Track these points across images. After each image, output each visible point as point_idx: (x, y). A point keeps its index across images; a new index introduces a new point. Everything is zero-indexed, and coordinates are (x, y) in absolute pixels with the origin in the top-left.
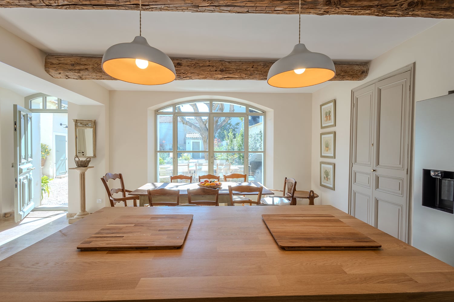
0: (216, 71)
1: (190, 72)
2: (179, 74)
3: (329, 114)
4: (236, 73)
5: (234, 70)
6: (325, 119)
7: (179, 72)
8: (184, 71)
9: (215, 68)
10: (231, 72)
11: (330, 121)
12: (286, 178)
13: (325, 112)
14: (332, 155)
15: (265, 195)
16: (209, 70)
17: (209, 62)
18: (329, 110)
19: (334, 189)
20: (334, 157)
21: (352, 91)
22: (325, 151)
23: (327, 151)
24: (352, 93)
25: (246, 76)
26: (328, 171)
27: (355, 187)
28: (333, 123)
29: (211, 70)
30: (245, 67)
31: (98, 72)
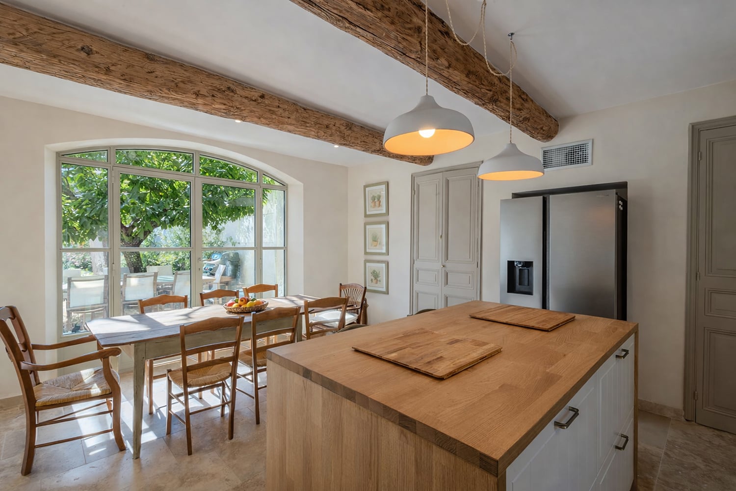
0: (289, 118)
1: (248, 108)
2: (230, 107)
3: (379, 200)
4: (313, 128)
5: (313, 123)
6: (372, 205)
7: (231, 105)
8: (241, 105)
9: (287, 113)
10: (308, 125)
11: (380, 208)
12: (341, 284)
13: (372, 196)
14: (384, 251)
15: (316, 314)
16: (279, 113)
17: (278, 102)
18: (378, 193)
19: (387, 293)
20: (388, 253)
21: (412, 176)
22: (372, 245)
23: (376, 246)
24: (413, 178)
25: (324, 136)
26: (378, 272)
27: (417, 287)
28: (384, 211)
29: (283, 115)
30: (326, 122)
31: (29, 51)
